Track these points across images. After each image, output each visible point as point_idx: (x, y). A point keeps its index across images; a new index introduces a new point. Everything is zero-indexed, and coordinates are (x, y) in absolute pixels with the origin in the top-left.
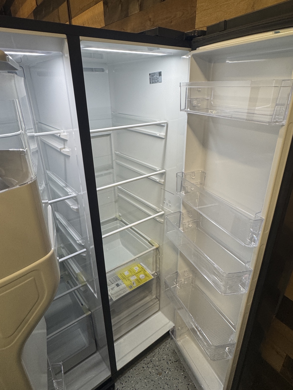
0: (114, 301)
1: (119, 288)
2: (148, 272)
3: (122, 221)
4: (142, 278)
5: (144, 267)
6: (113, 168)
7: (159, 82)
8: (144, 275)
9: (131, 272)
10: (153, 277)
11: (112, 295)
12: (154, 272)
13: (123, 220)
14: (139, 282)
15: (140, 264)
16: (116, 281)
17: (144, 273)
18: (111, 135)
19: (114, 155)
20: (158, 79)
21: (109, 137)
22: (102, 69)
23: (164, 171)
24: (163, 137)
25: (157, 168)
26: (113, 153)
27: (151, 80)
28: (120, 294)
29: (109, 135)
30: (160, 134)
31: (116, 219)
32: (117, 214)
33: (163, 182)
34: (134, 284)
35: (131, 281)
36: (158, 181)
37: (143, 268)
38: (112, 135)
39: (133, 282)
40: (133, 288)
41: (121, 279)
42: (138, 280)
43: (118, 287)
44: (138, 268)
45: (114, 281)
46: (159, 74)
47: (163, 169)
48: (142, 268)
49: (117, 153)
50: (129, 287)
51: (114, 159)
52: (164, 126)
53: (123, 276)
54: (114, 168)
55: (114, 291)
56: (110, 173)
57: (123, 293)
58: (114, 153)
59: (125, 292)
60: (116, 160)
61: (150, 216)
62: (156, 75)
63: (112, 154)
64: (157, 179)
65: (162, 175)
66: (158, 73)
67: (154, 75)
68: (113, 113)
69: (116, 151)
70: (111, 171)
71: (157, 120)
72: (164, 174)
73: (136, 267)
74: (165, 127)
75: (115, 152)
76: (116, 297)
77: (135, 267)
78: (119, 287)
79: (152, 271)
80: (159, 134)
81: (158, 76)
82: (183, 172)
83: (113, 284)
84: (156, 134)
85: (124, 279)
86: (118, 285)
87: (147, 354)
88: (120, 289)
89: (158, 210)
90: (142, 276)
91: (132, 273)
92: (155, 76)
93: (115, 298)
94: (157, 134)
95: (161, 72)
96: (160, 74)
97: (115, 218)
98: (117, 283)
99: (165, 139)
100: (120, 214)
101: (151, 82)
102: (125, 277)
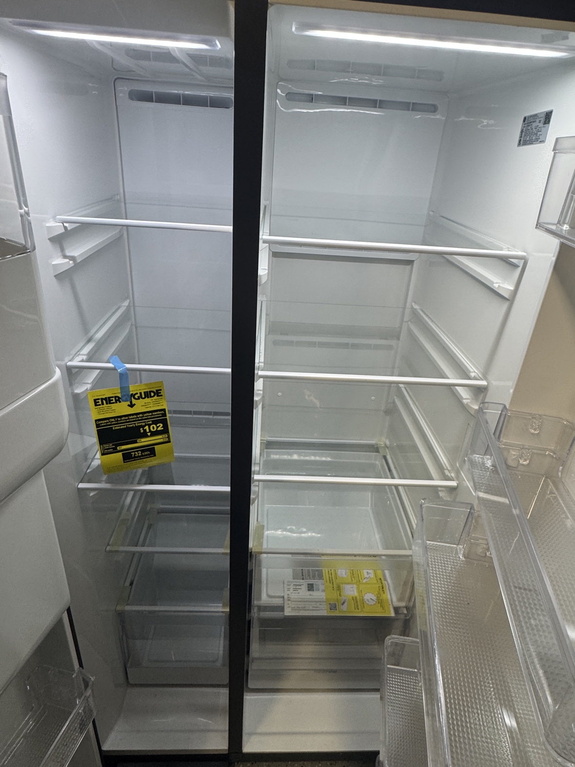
0: (285, 615)
1: (310, 595)
2: (389, 597)
3: (385, 457)
4: (367, 602)
5: (385, 580)
6: (399, 339)
7: (539, 140)
8: (374, 598)
9: (353, 575)
10: (393, 614)
11: (289, 600)
12: (403, 604)
13: (388, 457)
14: (357, 606)
15: (383, 571)
16: (314, 577)
17: (379, 593)
18: (413, 265)
19: (407, 311)
20: (539, 133)
21: (408, 267)
22: (433, 105)
23: (484, 383)
24: (506, 296)
25: (472, 370)
26: (408, 305)
27: (523, 133)
28: (305, 607)
29: (410, 262)
30: (501, 285)
31: (375, 449)
32: (383, 439)
33: (476, 410)
34: (343, 604)
35: (340, 595)
36: (465, 401)
37: (383, 582)
38: (415, 264)
39: (343, 598)
40: (336, 613)
41: (324, 578)
42: (357, 602)
43: (309, 590)
44: (372, 576)
45: (309, 575)
46: (546, 118)
47: (485, 377)
48: (380, 579)
49: (416, 307)
50: (330, 604)
51: (406, 319)
52: (515, 266)
53: (331, 574)
54: (401, 339)
55: (297, 594)
56: (390, 347)
57: (311, 610)
58: (410, 307)
59: (317, 610)
60: (409, 323)
61: (431, 478)
62: (538, 121)
63: (404, 308)
64: (464, 397)
65: (479, 391)
66: (543, 115)
67: (534, 122)
68: (431, 213)
69: (415, 302)
70: (393, 342)
71: (504, 247)
72: (483, 390)
73: (369, 571)
74: (519, 269)
75: (413, 304)
76: (293, 609)
77: (367, 571)
78: (311, 592)
79: (400, 599)
80: (497, 285)
81: (541, 125)
82: (505, 406)
83: (303, 579)
84: (493, 283)
85: (330, 583)
86: (311, 587)
87: (320, 763)
88: (310, 597)
89: (447, 472)
90: (369, 597)
91: (353, 579)
92: (534, 125)
93: (290, 609)
94: (494, 285)
95: (551, 112)
96: (548, 116)
97: (376, 446)
98: (311, 581)
99: (510, 300)
100: (388, 443)
101: (522, 142)
102: (334, 580)
